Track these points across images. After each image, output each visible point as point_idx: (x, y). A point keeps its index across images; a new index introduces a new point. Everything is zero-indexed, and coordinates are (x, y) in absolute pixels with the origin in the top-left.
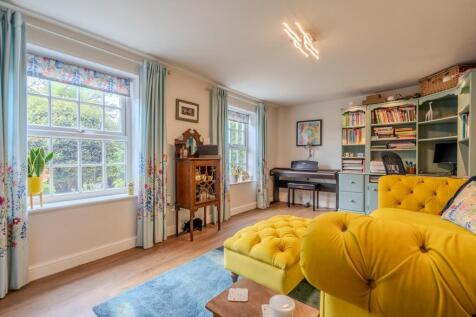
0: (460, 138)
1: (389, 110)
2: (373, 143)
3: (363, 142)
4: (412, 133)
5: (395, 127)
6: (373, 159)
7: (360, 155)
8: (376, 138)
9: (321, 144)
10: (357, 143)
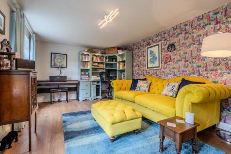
0: (118, 69)
1: (97, 56)
2: (93, 69)
3: (89, 68)
4: (103, 66)
5: (98, 63)
6: (93, 75)
7: (87, 73)
8: (93, 67)
9: (66, 68)
10: (86, 68)
